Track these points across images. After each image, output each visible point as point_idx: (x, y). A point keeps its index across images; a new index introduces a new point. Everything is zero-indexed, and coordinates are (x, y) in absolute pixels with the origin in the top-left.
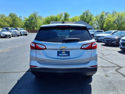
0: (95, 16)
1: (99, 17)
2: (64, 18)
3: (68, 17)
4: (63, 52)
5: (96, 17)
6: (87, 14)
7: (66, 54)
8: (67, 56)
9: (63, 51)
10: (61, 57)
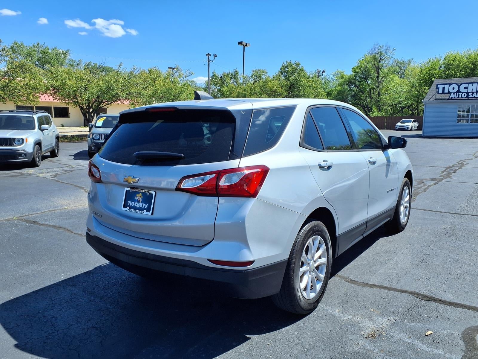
4: (139, 197)
7: (144, 205)
8: (145, 211)
9: (139, 193)
10: (131, 210)
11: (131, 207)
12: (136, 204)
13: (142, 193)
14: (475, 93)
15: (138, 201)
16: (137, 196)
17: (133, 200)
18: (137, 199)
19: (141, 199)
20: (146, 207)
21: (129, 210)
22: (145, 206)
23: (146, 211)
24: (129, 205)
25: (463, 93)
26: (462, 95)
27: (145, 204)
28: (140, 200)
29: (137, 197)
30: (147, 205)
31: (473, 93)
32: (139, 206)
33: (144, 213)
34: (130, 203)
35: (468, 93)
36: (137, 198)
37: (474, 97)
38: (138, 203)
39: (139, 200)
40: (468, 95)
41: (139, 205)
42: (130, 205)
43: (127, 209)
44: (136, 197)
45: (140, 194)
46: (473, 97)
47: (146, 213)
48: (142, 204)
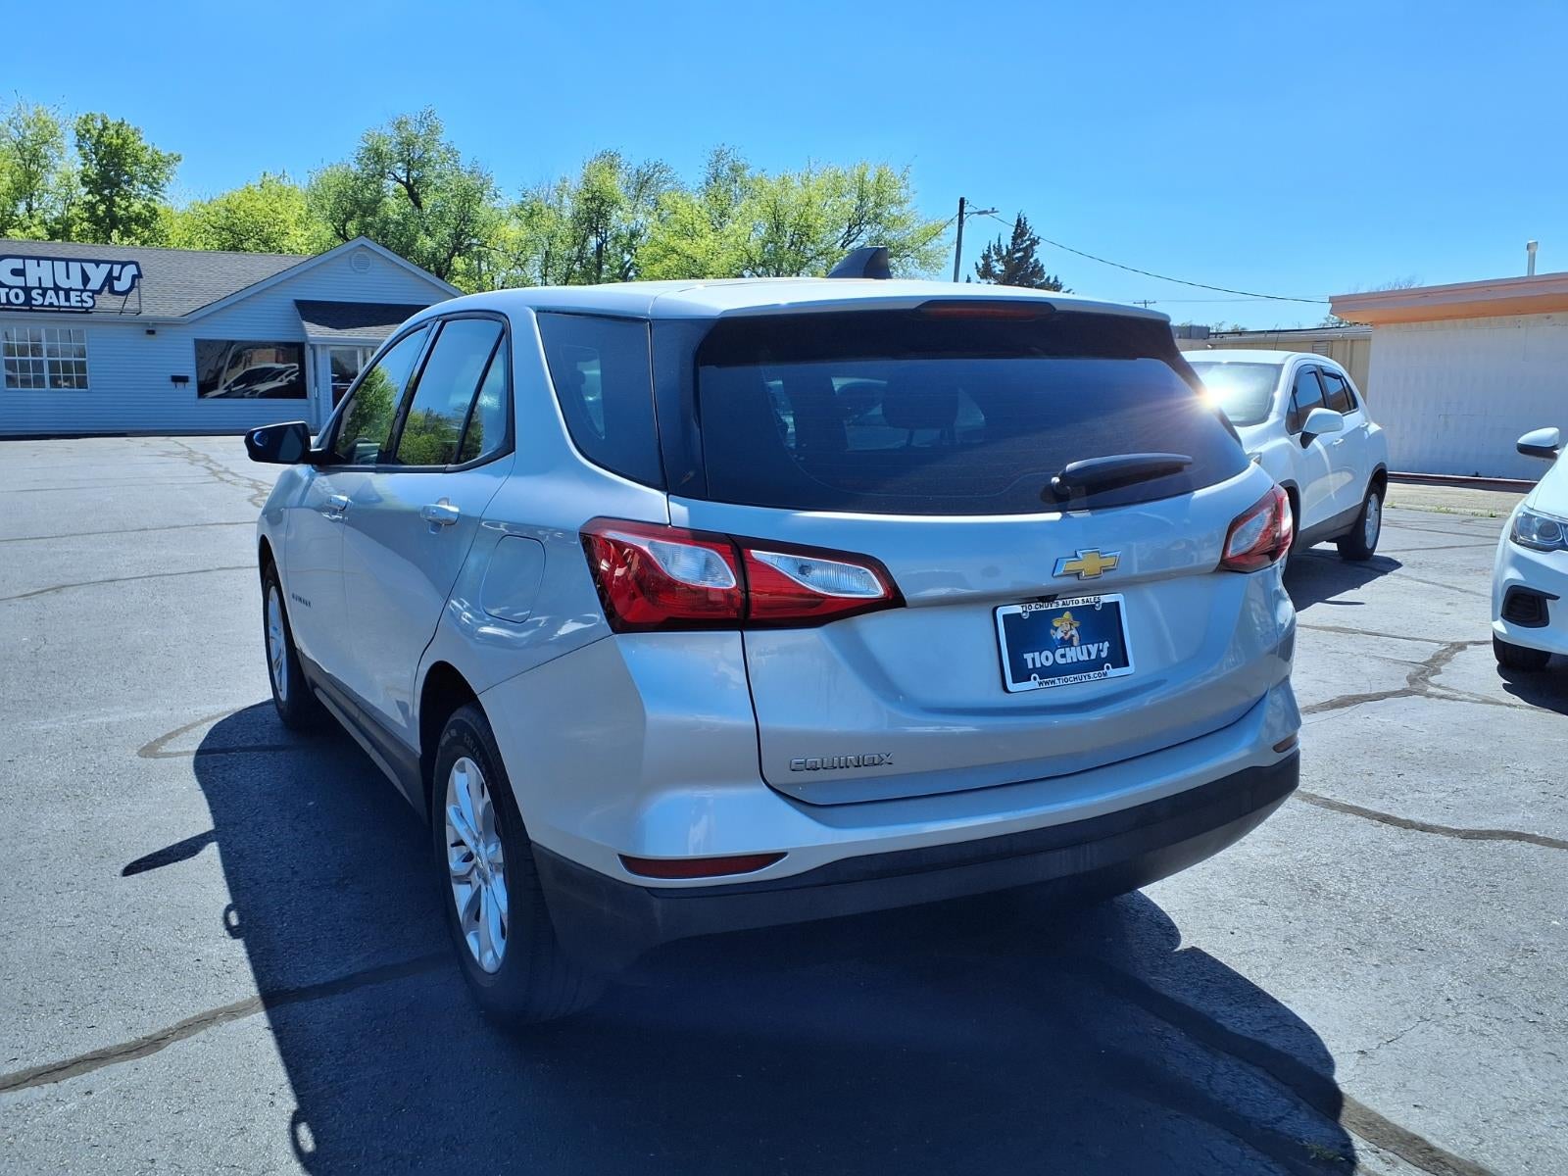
0: (510, 200)
1: (567, 214)
2: (82, 193)
3: (154, 186)
4: (1063, 628)
5: (529, 215)
6: (409, 165)
7: (1093, 649)
8: (1108, 668)
9: (1059, 613)
10: (1054, 682)
11: (1045, 673)
12: (1063, 656)
13: (1072, 610)
14: (50, 293)
15: (1067, 643)
16: (1056, 624)
17: (1044, 643)
18: (1059, 635)
19: (1074, 632)
20: (1104, 654)
21: (1040, 684)
22: (1099, 651)
23: (1113, 668)
24: (1030, 666)
25: (11, 288)
26: (7, 294)
27: (1096, 645)
28: (1072, 636)
29: (1056, 629)
30: (1107, 644)
31: (45, 291)
32: (1075, 660)
33: (1105, 674)
34: (1033, 659)
35: (27, 290)
36: (1059, 630)
37: (51, 305)
38: (1067, 649)
39: (1067, 637)
40: (29, 299)
41: (1075, 654)
42: (1038, 665)
43: (1032, 684)
44: (1052, 631)
45: (1067, 615)
46: (46, 303)
47: (1113, 672)
48: (1084, 647)
